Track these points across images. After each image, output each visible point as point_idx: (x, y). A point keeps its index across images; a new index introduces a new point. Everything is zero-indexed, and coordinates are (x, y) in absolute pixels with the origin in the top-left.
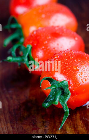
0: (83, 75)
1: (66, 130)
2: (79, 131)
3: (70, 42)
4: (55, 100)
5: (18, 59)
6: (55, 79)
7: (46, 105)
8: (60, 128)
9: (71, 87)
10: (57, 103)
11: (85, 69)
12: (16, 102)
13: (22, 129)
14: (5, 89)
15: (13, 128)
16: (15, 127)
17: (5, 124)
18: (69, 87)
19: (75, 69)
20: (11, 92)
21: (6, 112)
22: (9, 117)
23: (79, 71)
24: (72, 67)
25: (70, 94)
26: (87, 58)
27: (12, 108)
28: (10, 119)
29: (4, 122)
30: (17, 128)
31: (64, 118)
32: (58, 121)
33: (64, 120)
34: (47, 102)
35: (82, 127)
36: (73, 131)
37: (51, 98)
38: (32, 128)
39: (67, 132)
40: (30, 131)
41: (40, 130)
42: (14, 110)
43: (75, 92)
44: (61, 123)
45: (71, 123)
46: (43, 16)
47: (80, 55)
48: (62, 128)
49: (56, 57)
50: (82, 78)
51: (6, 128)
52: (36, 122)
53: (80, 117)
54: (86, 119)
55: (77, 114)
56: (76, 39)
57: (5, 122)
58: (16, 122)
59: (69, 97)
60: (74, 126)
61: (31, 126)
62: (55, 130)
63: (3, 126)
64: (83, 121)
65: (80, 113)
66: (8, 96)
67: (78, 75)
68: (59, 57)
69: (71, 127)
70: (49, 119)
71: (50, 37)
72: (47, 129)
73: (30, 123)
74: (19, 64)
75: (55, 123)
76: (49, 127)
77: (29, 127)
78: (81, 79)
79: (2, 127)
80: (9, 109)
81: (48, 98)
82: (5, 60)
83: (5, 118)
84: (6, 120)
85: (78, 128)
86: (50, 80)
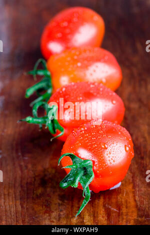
0: (112, 155)
1: (83, 218)
2: (98, 221)
3: (106, 106)
4: (74, 182)
5: (40, 120)
6: (78, 156)
7: (65, 185)
8: (77, 215)
9: (95, 168)
10: (76, 185)
11: (115, 148)
12: (31, 174)
13: (33, 210)
14: (20, 154)
15: (22, 207)
16: (25, 206)
17: (14, 201)
18: (93, 167)
19: (103, 146)
20: (26, 158)
21: (17, 185)
22: (20, 192)
23: (108, 150)
24: (100, 144)
25: (93, 176)
26: (120, 133)
27: (25, 181)
28: (21, 194)
29: (12, 198)
30: (27, 208)
31: (83, 203)
32: (77, 206)
33: (84, 205)
34: (66, 182)
35: (103, 217)
36: (91, 220)
37: (71, 177)
38: (44, 211)
39: (85, 221)
40: (41, 214)
41: (53, 214)
42: (27, 183)
43: (101, 174)
44: (79, 208)
45: (92, 210)
46: (79, 64)
47: (113, 128)
48: (80, 215)
49: (82, 129)
50: (110, 159)
51: (14, 206)
52: (51, 203)
53: (104, 203)
54: (110, 207)
55: (100, 198)
56: (114, 102)
57: (14, 199)
58: (27, 200)
59: (91, 180)
60: (94, 214)
61: (44, 207)
62: (70, 216)
63: (11, 203)
64: (105, 209)
65: (104, 199)
66: (22, 163)
67: (105, 155)
68: (86, 129)
69: (89, 215)
70: (66, 201)
71: (81, 98)
72: (62, 213)
73: (44, 203)
74: (40, 126)
75: (72, 206)
76: (64, 212)
77: (41, 208)
78: (108, 159)
79: (9, 205)
80: (21, 181)
81: (67, 177)
82: (23, 120)
83: (15, 193)
84: (15, 196)
85: (98, 217)
86: (72, 157)
